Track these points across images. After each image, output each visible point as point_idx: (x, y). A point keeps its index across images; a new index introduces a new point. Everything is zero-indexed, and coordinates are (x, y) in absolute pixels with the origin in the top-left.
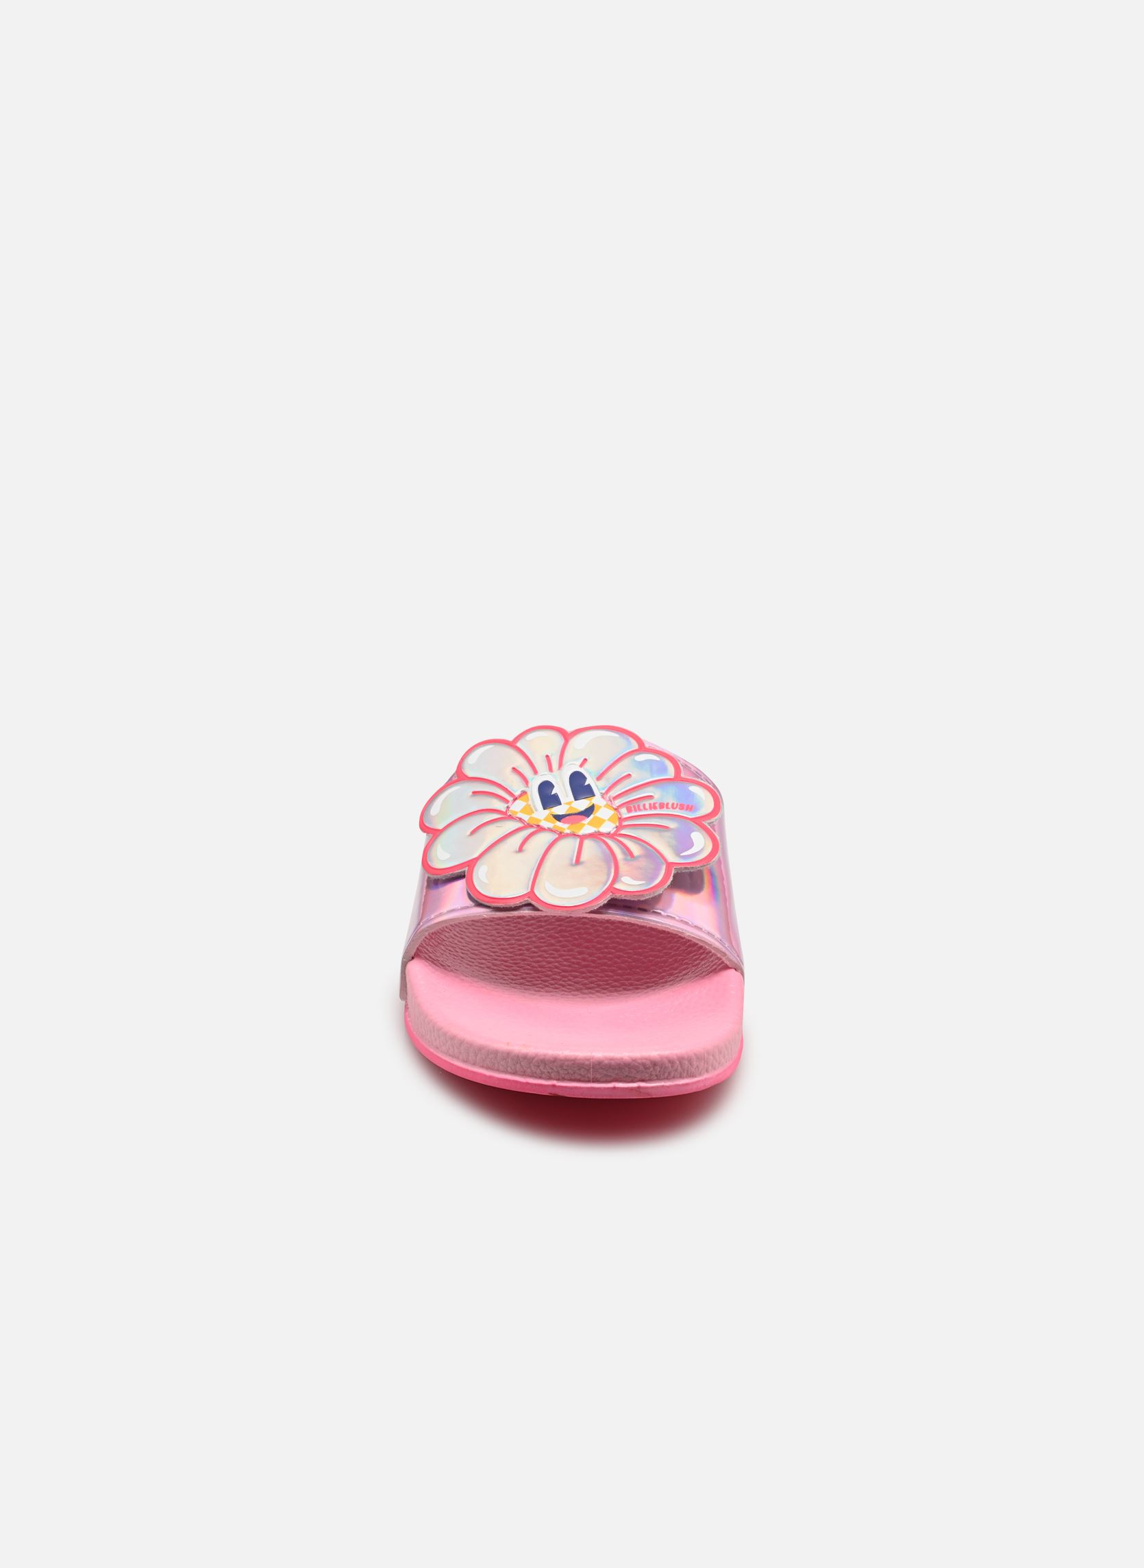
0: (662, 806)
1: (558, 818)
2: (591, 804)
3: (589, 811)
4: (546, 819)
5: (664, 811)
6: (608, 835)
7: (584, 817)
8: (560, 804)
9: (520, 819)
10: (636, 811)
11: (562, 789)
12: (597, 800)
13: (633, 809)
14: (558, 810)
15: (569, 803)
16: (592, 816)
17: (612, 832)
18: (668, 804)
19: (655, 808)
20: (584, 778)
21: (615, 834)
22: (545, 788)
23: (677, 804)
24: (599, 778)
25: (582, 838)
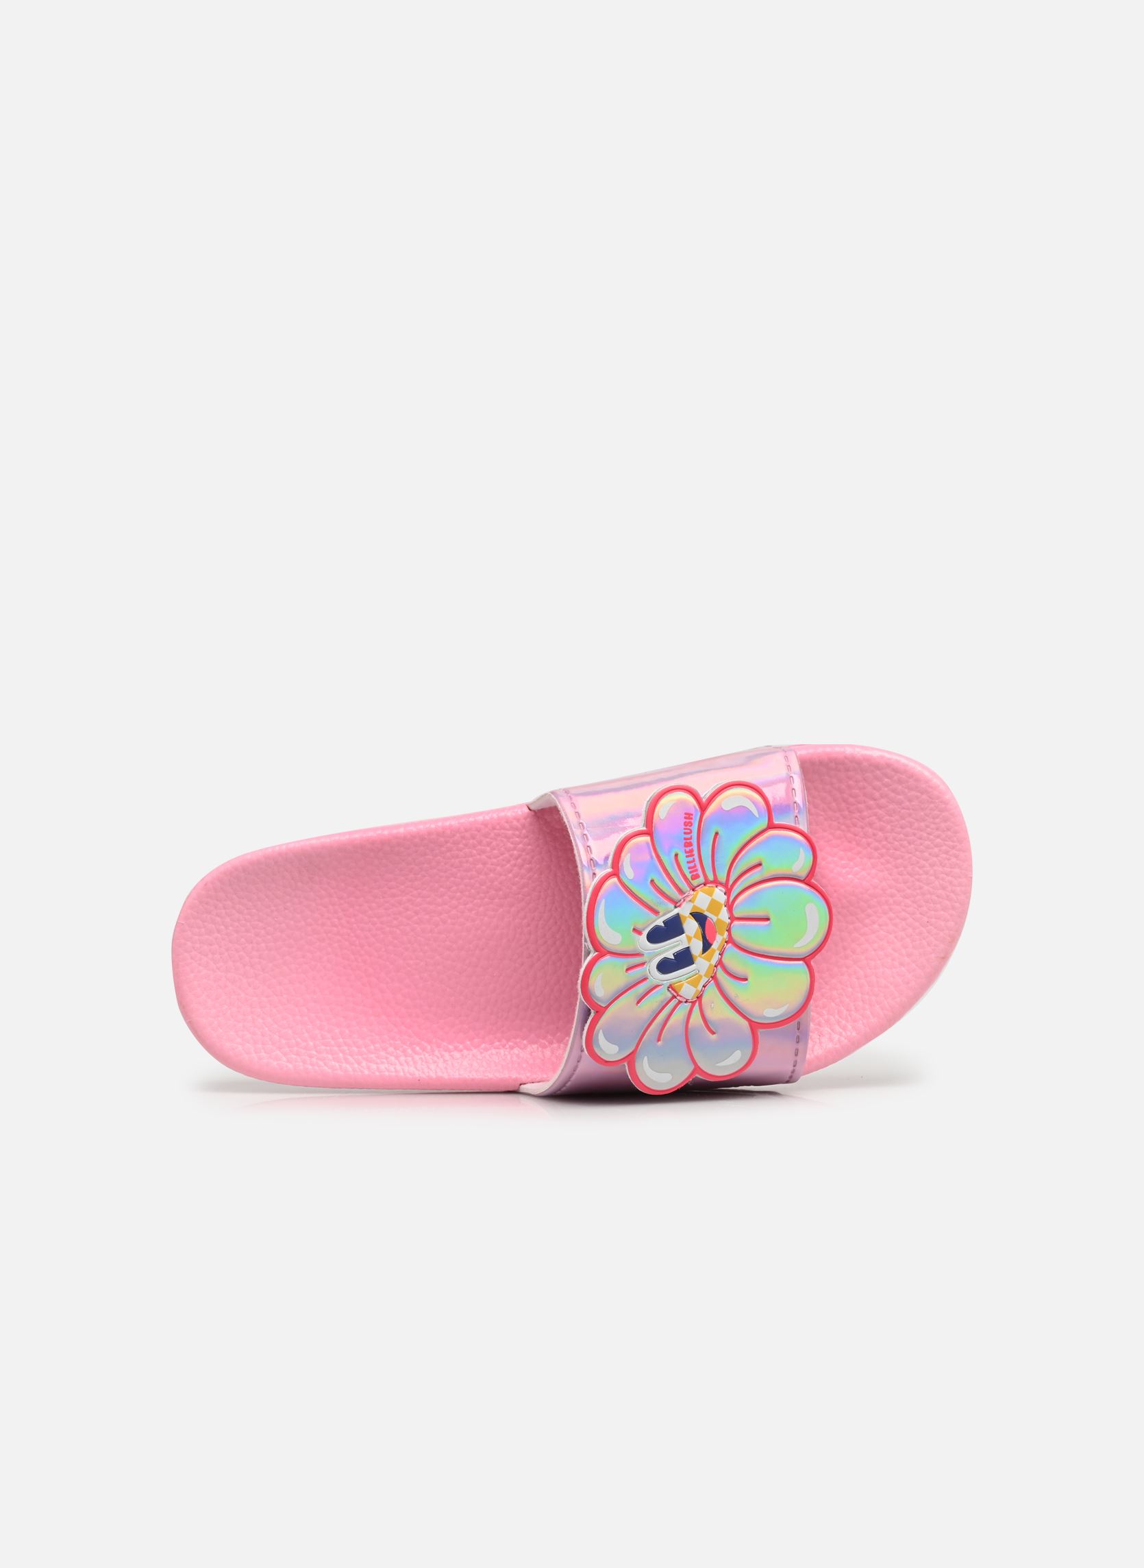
0: (688, 844)
1: (707, 946)
2: (691, 916)
3: (700, 918)
4: (709, 959)
5: (694, 841)
6: (728, 893)
7: (707, 922)
8: (688, 948)
9: (704, 986)
10: (696, 870)
11: (669, 949)
12: (685, 911)
13: (695, 873)
14: (697, 947)
15: (689, 939)
16: (706, 913)
17: (724, 890)
18: (685, 839)
19: (691, 851)
20: (657, 928)
21: (725, 885)
22: (665, 966)
23: (685, 829)
24: (656, 912)
25: (732, 918)
